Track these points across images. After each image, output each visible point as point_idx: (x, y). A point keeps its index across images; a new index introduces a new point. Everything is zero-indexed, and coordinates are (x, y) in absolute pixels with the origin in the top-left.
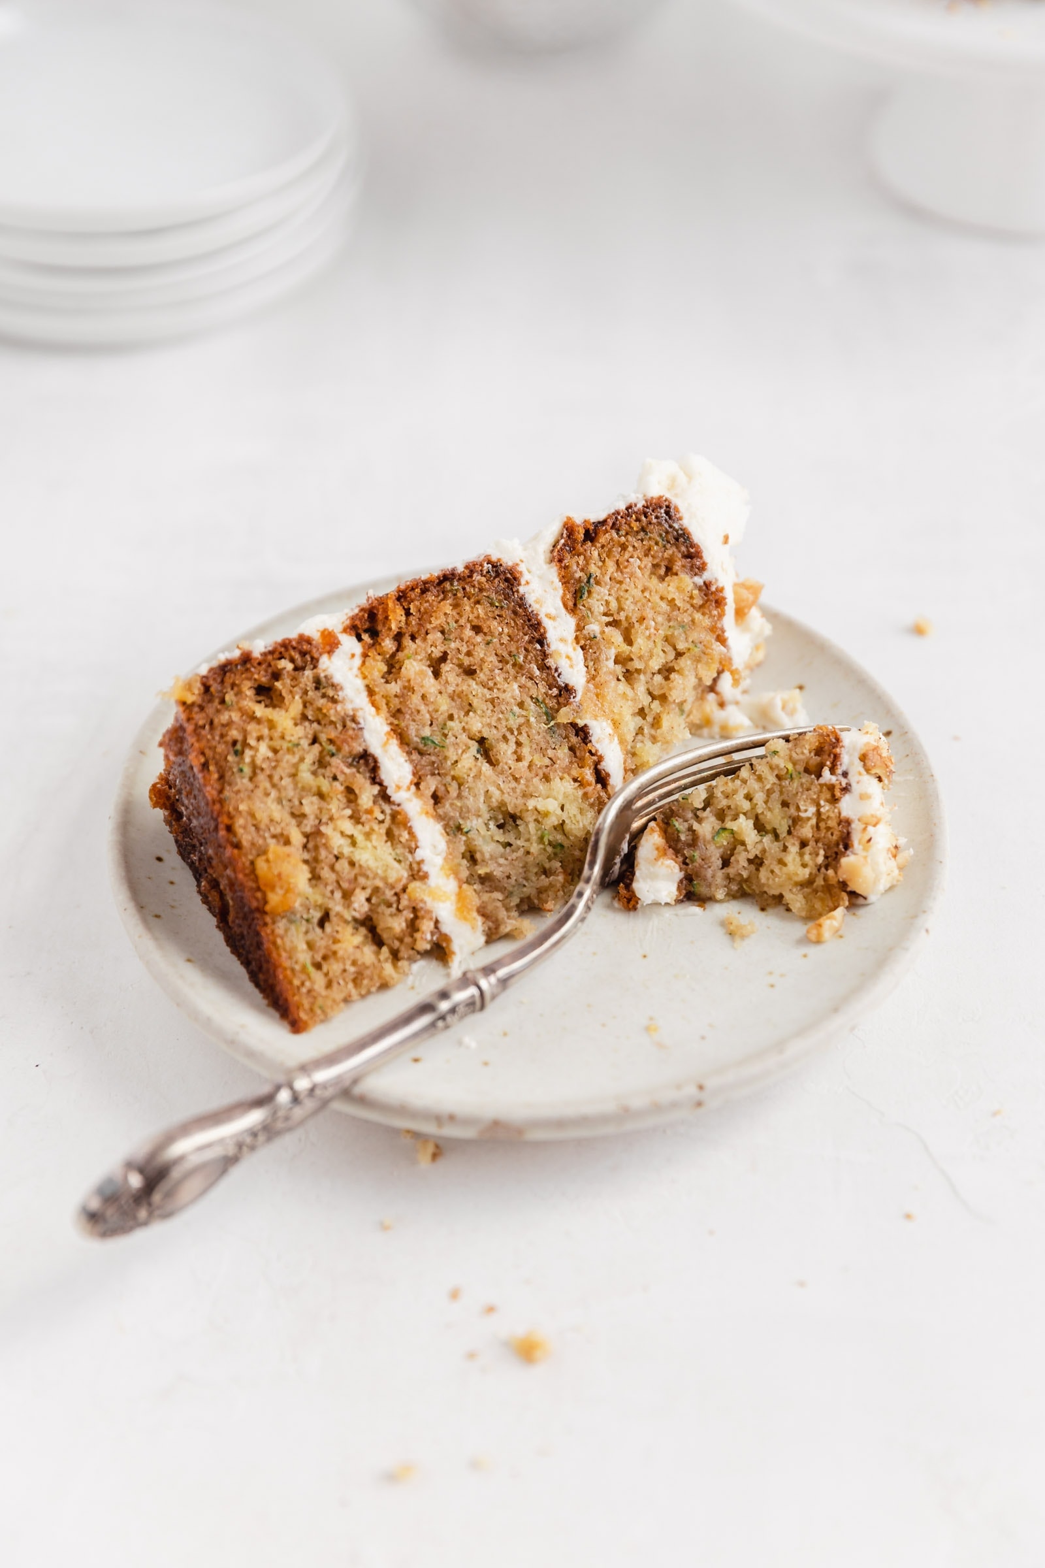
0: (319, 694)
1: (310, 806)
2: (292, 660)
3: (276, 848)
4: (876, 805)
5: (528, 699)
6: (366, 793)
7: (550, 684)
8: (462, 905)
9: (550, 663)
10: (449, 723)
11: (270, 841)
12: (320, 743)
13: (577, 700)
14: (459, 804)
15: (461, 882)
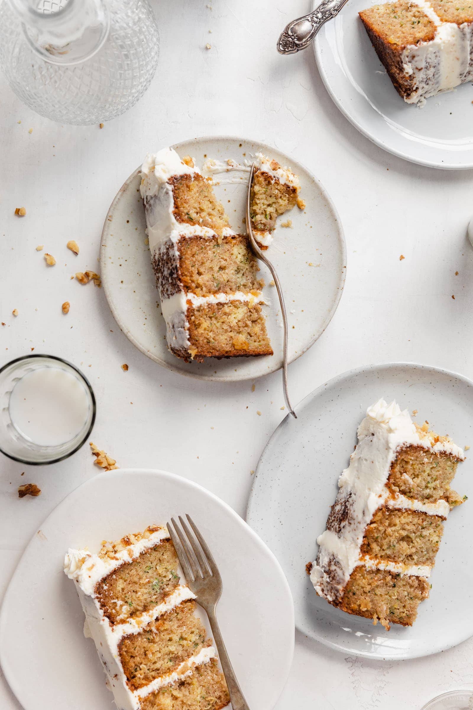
0: (201, 312)
1: (225, 327)
2: (192, 316)
3: (234, 341)
4: (285, 173)
5: (213, 250)
6: (226, 309)
7: (211, 241)
8: (254, 294)
9: (206, 238)
10: (214, 276)
11: (231, 342)
12: (212, 317)
13: (217, 235)
14: (233, 284)
15: (250, 292)
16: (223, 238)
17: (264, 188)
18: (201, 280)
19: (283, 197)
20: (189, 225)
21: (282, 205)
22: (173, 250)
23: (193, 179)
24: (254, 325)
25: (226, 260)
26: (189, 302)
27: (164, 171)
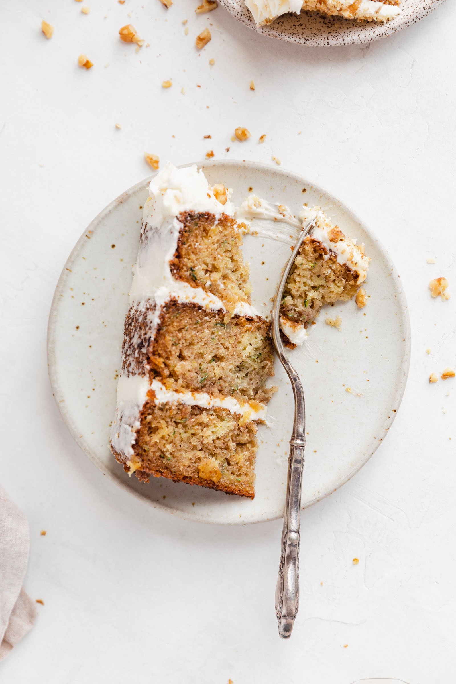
0: (165, 412)
1: (194, 441)
2: (149, 414)
3: (201, 466)
4: (348, 250)
5: (213, 329)
6: (204, 418)
7: (214, 317)
8: (255, 408)
9: (208, 311)
10: (202, 367)
11: (196, 465)
12: (179, 423)
13: (225, 311)
14: (227, 384)
15: (248, 402)
16: (233, 316)
17: (311, 262)
18: (179, 367)
19: (337, 282)
20: (189, 286)
21: (333, 292)
22: (154, 313)
23: (216, 222)
24: (239, 449)
25: (227, 348)
26: (152, 394)
27: (178, 200)
